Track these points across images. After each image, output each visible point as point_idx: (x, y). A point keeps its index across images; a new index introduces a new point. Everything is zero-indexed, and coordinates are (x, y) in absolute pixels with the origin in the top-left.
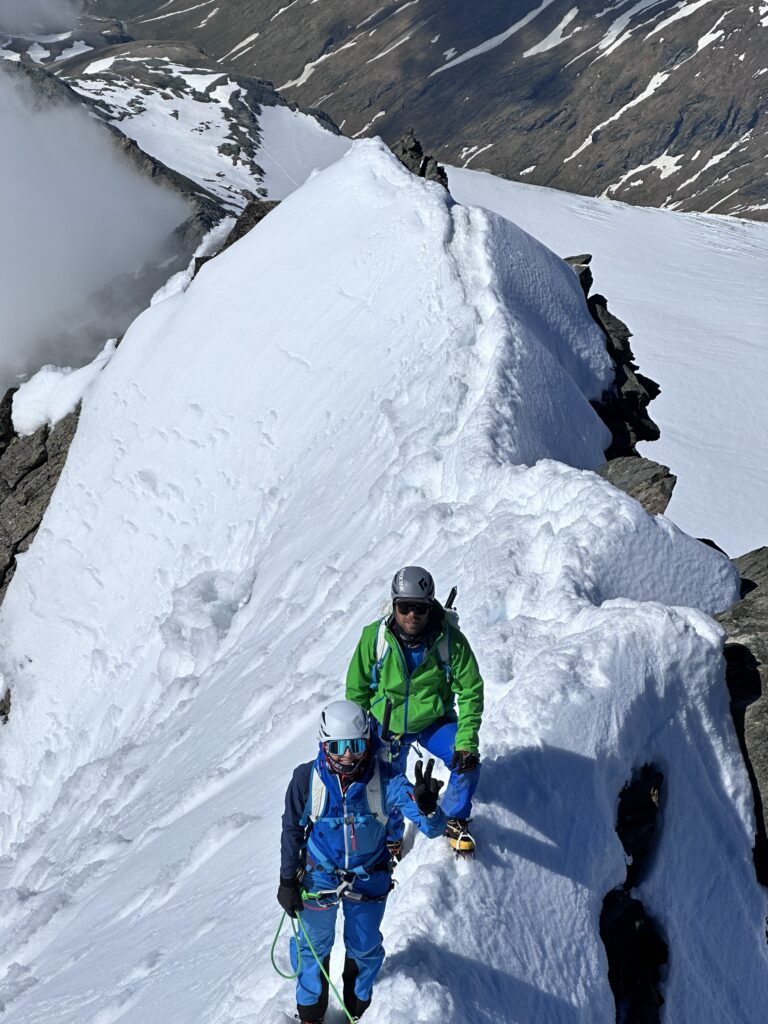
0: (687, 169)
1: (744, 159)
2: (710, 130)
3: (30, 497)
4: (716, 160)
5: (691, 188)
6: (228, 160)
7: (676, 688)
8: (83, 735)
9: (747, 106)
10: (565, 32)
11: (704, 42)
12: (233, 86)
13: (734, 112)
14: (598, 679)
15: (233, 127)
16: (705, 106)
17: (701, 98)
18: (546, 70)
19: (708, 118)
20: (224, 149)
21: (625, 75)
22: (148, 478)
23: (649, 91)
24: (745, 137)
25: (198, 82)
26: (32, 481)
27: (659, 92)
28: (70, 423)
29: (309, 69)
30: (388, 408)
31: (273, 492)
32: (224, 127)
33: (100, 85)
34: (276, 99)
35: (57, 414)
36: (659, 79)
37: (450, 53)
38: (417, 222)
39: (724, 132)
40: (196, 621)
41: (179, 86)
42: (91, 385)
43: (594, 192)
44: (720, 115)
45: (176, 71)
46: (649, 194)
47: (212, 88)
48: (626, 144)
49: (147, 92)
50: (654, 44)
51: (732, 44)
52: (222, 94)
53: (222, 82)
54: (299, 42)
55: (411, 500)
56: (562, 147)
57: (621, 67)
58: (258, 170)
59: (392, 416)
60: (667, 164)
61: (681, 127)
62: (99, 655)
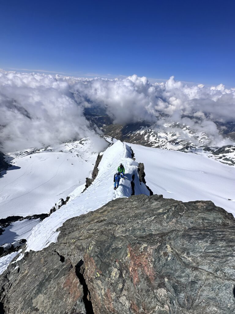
0: (136, 142)
3: (100, 159)
4: (138, 142)
6: (111, 141)
7: (135, 170)
11: (137, 135)
12: (112, 137)
14: (131, 170)
17: (137, 138)
18: (129, 137)
21: (133, 137)
22: (107, 158)
25: (110, 137)
28: (103, 155)
29: (116, 136)
30: (120, 155)
31: (113, 159)
32: (111, 139)
33: (105, 137)
34: (114, 138)
36: (135, 137)
37: (123, 136)
38: (122, 145)
39: (138, 140)
40: (109, 166)
41: (109, 137)
42: (104, 153)
43: (131, 143)
46: (134, 143)
48: (133, 141)
49: (107, 137)
50: (134, 135)
51: (139, 135)
55: (121, 160)
56: (129, 141)
58: (113, 142)
60: (135, 142)
61: (136, 140)
62: (104, 168)
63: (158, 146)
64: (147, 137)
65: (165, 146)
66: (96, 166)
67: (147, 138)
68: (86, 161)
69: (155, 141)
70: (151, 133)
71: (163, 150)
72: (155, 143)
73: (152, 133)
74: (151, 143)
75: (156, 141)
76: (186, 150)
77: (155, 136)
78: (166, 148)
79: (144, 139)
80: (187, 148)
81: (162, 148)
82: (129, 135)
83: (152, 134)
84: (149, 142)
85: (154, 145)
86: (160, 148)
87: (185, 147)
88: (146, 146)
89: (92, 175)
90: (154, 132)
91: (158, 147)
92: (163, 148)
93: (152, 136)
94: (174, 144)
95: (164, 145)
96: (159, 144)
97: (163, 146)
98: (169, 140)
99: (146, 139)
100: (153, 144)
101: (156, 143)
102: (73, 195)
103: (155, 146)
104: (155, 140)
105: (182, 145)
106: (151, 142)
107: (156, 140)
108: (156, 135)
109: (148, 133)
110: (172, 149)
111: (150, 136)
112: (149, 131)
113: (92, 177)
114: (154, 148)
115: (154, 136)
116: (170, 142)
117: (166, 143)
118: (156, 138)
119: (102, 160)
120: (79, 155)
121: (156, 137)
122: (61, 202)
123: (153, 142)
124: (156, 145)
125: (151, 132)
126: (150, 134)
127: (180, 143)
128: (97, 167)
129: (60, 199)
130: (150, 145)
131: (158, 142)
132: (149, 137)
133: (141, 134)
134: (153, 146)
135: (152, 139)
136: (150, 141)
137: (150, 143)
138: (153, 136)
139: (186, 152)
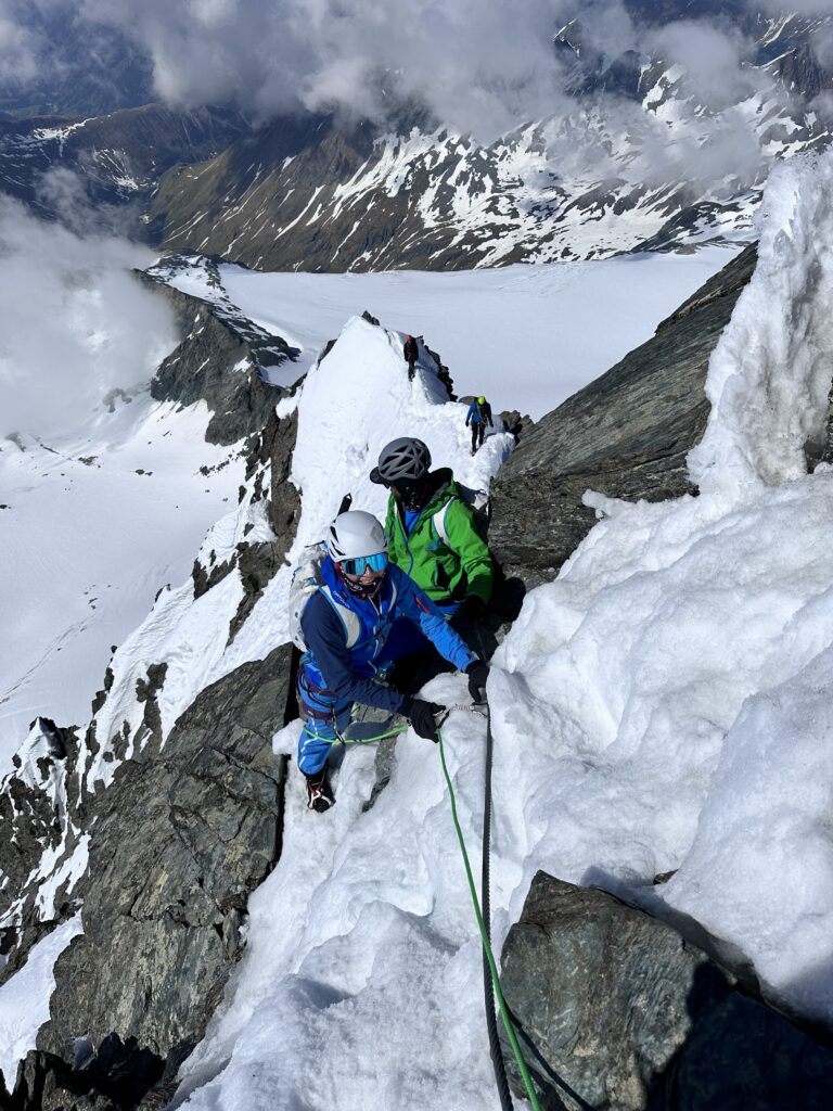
0: (374, 255)
1: (394, 247)
2: (379, 240)
3: (290, 435)
4: (383, 250)
5: (377, 263)
6: (211, 287)
7: (508, 449)
8: (327, 494)
9: (389, 228)
10: (320, 213)
11: (369, 207)
12: (206, 259)
13: (385, 231)
15: (210, 275)
16: (375, 231)
17: (373, 228)
18: (316, 229)
19: (377, 235)
20: (209, 284)
21: (345, 225)
22: (324, 424)
23: (354, 229)
24: (392, 240)
25: (193, 261)
26: (290, 431)
27: (357, 229)
28: (296, 413)
29: (230, 247)
30: (390, 393)
31: (363, 421)
32: (206, 275)
33: (157, 270)
34: (222, 261)
35: (291, 411)
36: (356, 224)
37: (280, 230)
38: (381, 340)
39: (384, 240)
40: (355, 459)
41: (186, 264)
42: (299, 402)
43: (343, 272)
44: (381, 233)
45: (183, 258)
46: (363, 268)
47: (198, 262)
48: (351, 251)
49: (175, 268)
50: (351, 211)
51: (379, 206)
52: (202, 263)
53: (201, 259)
54: (224, 237)
55: (409, 417)
56: (329, 256)
57: (342, 223)
58: (223, 289)
59: (393, 395)
60: (367, 255)
61: (368, 240)
62: (324, 473)
63: (517, 246)
64: (434, 206)
65: (557, 238)
66: (279, 476)
67: (437, 212)
68: (88, 461)
69: (492, 218)
70: (456, 174)
71: (550, 268)
72: (496, 236)
73: (462, 166)
74: (470, 238)
75: (499, 220)
76: (684, 236)
77: (482, 188)
78: (566, 252)
79: (420, 221)
80: (687, 219)
81: (541, 259)
82: (316, 217)
83: (463, 177)
84: (456, 232)
85: (489, 249)
86: (532, 258)
87: (674, 219)
88: (439, 266)
89: (266, 524)
90: (469, 158)
91: (517, 256)
92: (550, 254)
93: (462, 190)
94: (609, 210)
95: (549, 238)
96: (521, 236)
97: (545, 245)
98: (576, 196)
99: (430, 220)
100: (482, 247)
101: (496, 231)
102: (180, 647)
103: (499, 254)
104: (487, 211)
105: (657, 208)
106: (470, 233)
107: (497, 213)
108: (488, 182)
109: (437, 172)
110: (601, 251)
111: (452, 191)
112: (441, 160)
113: (273, 534)
114: (498, 272)
115: (477, 188)
116: (582, 203)
117: (561, 219)
118: (495, 200)
119: (299, 440)
120: (24, 438)
121: (488, 194)
122: (45, 741)
123: (481, 229)
124: (504, 245)
125: (452, 161)
126: (451, 181)
127: (641, 200)
128: (285, 478)
129: (33, 725)
130: (463, 258)
131: (507, 220)
132: (444, 201)
133: (393, 194)
134: (487, 259)
135: (470, 211)
136: (457, 226)
137: (461, 243)
138: (471, 191)
139: (689, 249)
